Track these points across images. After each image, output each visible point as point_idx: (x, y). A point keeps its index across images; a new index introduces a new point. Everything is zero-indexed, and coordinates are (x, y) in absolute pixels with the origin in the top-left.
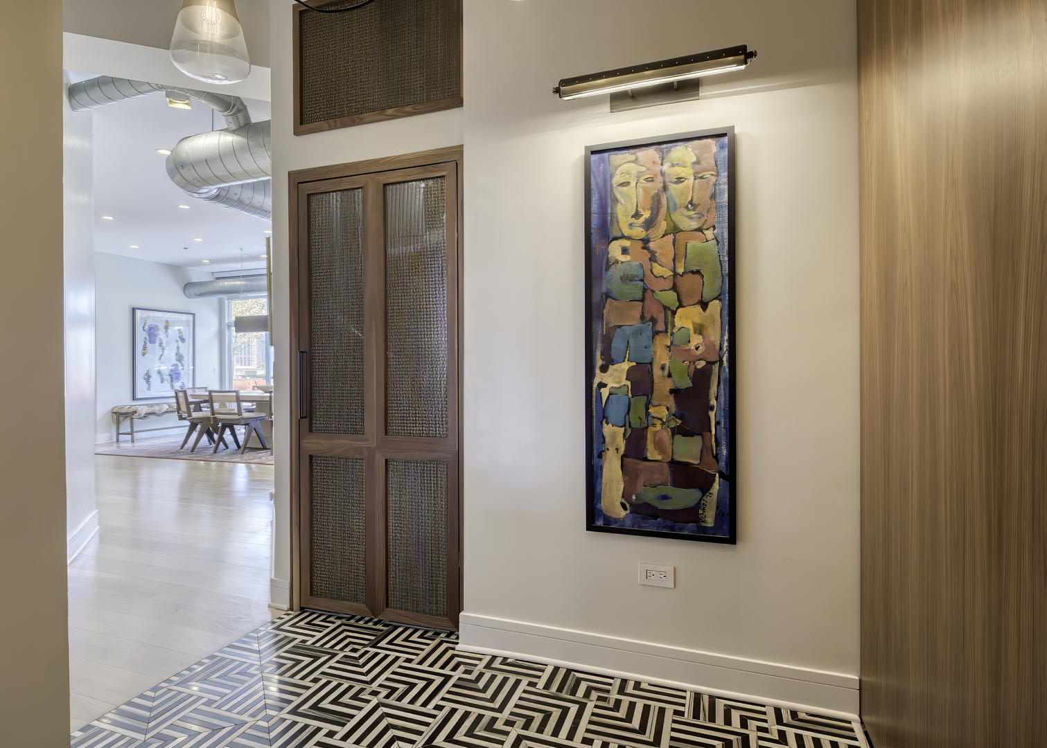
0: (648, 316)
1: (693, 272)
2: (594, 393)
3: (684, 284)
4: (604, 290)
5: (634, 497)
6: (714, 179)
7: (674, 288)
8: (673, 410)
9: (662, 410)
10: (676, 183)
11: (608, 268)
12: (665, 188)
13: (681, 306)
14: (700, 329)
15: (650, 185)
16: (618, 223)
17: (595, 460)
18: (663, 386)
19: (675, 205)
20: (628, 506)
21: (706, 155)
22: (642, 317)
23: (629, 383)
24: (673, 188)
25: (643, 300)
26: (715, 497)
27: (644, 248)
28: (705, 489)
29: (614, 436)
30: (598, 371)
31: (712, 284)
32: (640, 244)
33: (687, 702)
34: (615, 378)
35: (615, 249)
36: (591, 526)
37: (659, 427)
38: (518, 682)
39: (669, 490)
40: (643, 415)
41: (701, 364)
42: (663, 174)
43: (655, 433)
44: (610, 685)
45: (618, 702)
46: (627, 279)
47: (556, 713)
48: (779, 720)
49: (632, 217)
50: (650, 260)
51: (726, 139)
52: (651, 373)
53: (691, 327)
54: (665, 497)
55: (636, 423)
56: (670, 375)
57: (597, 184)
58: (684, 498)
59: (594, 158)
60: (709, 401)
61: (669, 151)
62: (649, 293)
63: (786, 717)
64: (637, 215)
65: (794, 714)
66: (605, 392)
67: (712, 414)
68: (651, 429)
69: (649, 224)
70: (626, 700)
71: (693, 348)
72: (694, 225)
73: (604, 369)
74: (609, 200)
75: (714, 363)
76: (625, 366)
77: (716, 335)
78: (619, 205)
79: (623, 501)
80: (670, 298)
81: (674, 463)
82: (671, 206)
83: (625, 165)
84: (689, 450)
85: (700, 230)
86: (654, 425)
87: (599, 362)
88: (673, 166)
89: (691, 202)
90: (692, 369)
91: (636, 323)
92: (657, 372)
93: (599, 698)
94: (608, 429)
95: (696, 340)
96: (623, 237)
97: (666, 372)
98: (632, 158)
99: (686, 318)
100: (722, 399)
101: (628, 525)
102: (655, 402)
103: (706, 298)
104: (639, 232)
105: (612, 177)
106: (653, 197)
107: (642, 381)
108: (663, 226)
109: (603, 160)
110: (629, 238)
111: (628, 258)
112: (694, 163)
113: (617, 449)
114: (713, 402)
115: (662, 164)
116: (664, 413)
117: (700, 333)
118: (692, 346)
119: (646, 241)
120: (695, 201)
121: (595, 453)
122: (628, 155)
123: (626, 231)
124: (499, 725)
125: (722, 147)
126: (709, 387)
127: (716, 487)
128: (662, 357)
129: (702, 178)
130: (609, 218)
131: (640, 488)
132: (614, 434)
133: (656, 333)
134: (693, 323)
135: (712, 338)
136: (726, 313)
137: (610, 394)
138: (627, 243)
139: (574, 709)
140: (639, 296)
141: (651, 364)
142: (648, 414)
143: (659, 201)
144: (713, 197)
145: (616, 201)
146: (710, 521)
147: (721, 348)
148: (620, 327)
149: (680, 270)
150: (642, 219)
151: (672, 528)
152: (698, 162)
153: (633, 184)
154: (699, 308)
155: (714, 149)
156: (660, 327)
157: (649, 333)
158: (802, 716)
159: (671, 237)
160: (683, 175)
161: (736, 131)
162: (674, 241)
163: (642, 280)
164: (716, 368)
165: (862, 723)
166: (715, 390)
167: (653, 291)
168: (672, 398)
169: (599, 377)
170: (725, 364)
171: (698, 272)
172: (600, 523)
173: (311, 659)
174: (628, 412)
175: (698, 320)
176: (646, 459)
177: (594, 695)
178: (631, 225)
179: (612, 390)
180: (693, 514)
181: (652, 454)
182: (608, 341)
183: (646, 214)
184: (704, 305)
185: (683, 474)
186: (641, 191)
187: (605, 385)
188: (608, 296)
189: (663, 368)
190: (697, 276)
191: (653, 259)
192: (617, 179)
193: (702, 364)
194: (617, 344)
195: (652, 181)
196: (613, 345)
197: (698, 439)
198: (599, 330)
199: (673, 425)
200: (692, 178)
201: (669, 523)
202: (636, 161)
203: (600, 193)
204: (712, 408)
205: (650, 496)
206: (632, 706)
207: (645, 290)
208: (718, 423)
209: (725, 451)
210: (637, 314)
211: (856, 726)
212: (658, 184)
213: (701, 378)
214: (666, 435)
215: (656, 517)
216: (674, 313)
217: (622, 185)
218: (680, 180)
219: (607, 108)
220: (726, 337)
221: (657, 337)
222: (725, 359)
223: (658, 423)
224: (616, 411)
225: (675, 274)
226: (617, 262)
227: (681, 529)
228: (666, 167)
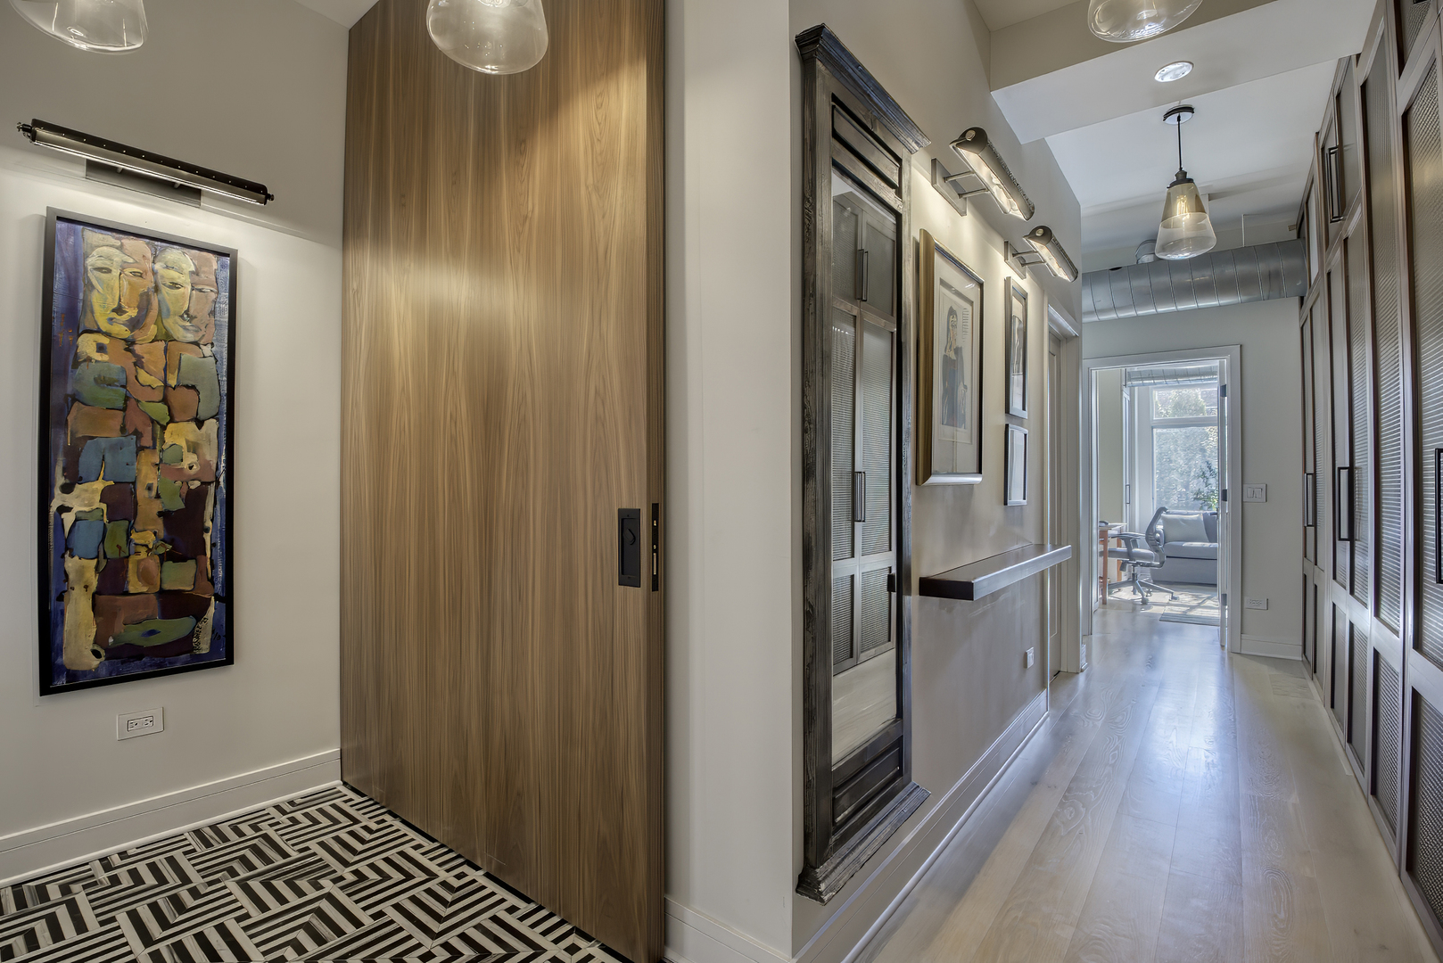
0: (130, 429)
1: (187, 387)
2: (52, 520)
3: (178, 398)
4: (69, 390)
5: (111, 640)
6: (213, 296)
7: (165, 400)
8: (162, 534)
9: (148, 535)
10: (170, 287)
11: (76, 364)
12: (157, 289)
13: (172, 421)
14: (194, 448)
15: (135, 279)
16: (92, 312)
17: (53, 605)
18: (149, 508)
19: (168, 310)
20: (103, 653)
21: (205, 269)
22: (123, 429)
23: (104, 506)
24: (165, 290)
25: (124, 410)
26: (210, 621)
27: (127, 350)
28: (199, 615)
29: (81, 572)
30: (57, 491)
31: (210, 401)
32: (123, 345)
33: (191, 841)
34: (84, 500)
35: (87, 344)
36: (47, 688)
37: (143, 555)
39: (158, 623)
40: (123, 543)
41: (195, 485)
42: (154, 273)
43: (139, 562)
44: (90, 870)
45: (113, 879)
46: (103, 381)
47: (39, 926)
48: (284, 813)
49: (114, 311)
50: (135, 364)
51: (227, 260)
52: (134, 493)
53: (184, 444)
54: (152, 632)
55: (112, 553)
56: (158, 496)
57: (63, 257)
58: (176, 628)
59: (61, 225)
60: (203, 522)
61: (163, 250)
62: (132, 403)
63: (288, 808)
64: (119, 310)
65: (291, 803)
66: (68, 519)
67: (207, 537)
68: (133, 559)
69: (135, 324)
71: (186, 466)
72: (190, 337)
73: (67, 489)
74: (81, 284)
75: (209, 483)
76: (99, 485)
77: (211, 454)
78: (95, 293)
79: (96, 648)
80: (160, 411)
81: (163, 594)
82: (164, 310)
83: (105, 248)
84: (180, 577)
85: (196, 344)
86: (137, 553)
87: (60, 480)
88: (167, 267)
89: (187, 312)
90: (185, 490)
91: (115, 436)
92: (141, 493)
93: (85, 887)
94: (71, 564)
95: (190, 459)
96: (99, 331)
97: (154, 493)
98: (118, 243)
99: (179, 435)
100: (218, 520)
101: (104, 674)
102: (137, 527)
103: (202, 415)
104: (121, 330)
105: (86, 256)
106: (141, 295)
107: (121, 502)
108: (152, 330)
109: (75, 233)
110: (107, 334)
111: (105, 358)
112: (192, 273)
113: (86, 587)
114: (209, 524)
115: (154, 262)
116: (150, 539)
117: (194, 452)
118: (185, 465)
119: (130, 344)
120: (191, 312)
121: (53, 595)
122: (110, 238)
123: (104, 326)
125: (223, 266)
126: (204, 509)
127: (211, 610)
128: (147, 474)
129: (200, 290)
130: (80, 305)
131: (119, 627)
132: (82, 570)
133: (140, 449)
134: (187, 441)
135: (208, 458)
136: (223, 432)
137: (76, 520)
138: (105, 341)
139: (60, 910)
140: (120, 404)
141: (134, 483)
142: (129, 541)
143: (149, 302)
144: (213, 313)
145: (90, 286)
146: (204, 647)
147: (217, 469)
148: (92, 438)
149: (173, 382)
150: (125, 317)
151: (160, 665)
152: (196, 273)
153: (116, 272)
154: (193, 425)
155: (215, 266)
156: (147, 441)
157: (133, 448)
158: (297, 801)
159: (162, 345)
160: (179, 281)
161: (240, 255)
162: (166, 350)
163: (124, 387)
164: (212, 489)
165: (345, 784)
166: (211, 513)
167: (138, 401)
168: (160, 521)
169: (58, 499)
170: (222, 484)
171: (193, 387)
172: (62, 682)
174: (103, 541)
175: (192, 438)
176: (127, 593)
177: (76, 888)
178: (111, 319)
179: (79, 515)
180: (185, 644)
181: (135, 585)
182: (73, 456)
183: (132, 313)
184: (200, 423)
185: (175, 604)
186: (125, 283)
187: (69, 509)
188: (75, 398)
189: (149, 488)
190: (192, 392)
191: (139, 363)
192: (92, 261)
193: (197, 484)
194: (88, 459)
195: (141, 276)
196: (82, 460)
197: (191, 563)
198: (61, 440)
199: (161, 551)
200: (190, 288)
201: (157, 660)
202: (121, 248)
203: (67, 271)
204: (207, 530)
205: (134, 635)
206: (133, 873)
207: (127, 398)
208: (213, 545)
209: (221, 573)
210: (116, 422)
211: (340, 788)
212: (148, 283)
213: (195, 500)
214: (153, 564)
215: (140, 658)
216: (164, 428)
217: (100, 269)
218: (175, 285)
219: (82, 170)
220: (223, 458)
221: (143, 454)
222: (221, 479)
223: (143, 551)
224: (87, 539)
225: (166, 386)
226: (89, 359)
227: (175, 663)
228: (158, 266)
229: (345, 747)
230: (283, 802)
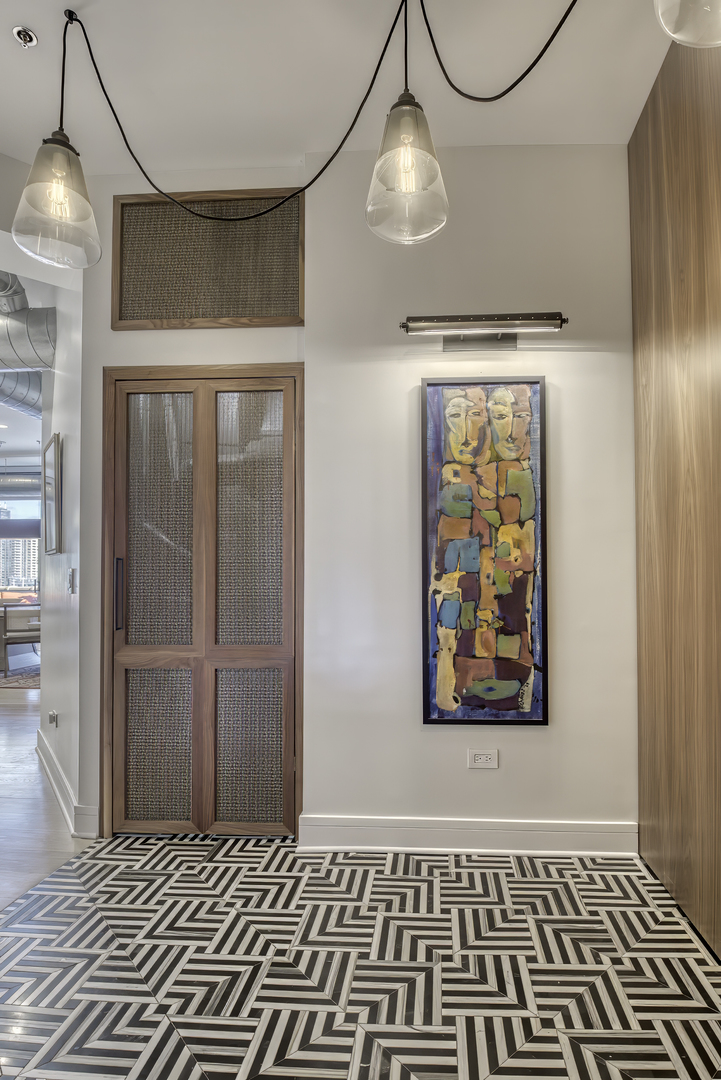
0: (475, 532)
1: (512, 495)
2: (429, 600)
3: (506, 505)
4: (438, 507)
5: (465, 691)
6: (529, 418)
7: (497, 508)
8: (497, 613)
9: (488, 613)
10: (499, 419)
11: (442, 487)
12: (489, 422)
13: (502, 524)
14: (518, 544)
15: (477, 418)
16: (450, 448)
17: (431, 659)
18: (488, 593)
19: (498, 437)
20: (459, 699)
21: (523, 398)
22: (471, 532)
23: (460, 590)
24: (495, 422)
25: (471, 518)
26: (531, 686)
27: (472, 472)
28: (523, 681)
29: (447, 637)
30: (432, 579)
31: (528, 506)
32: (469, 469)
33: (513, 865)
34: (447, 587)
35: (447, 472)
36: (427, 720)
37: (485, 629)
38: (366, 873)
39: (494, 682)
40: (472, 619)
41: (519, 574)
42: (488, 410)
43: (482, 633)
44: (447, 861)
45: (458, 875)
46: (458, 498)
47: (410, 893)
48: (585, 868)
49: (463, 444)
50: (478, 482)
51: (538, 387)
52: (478, 580)
53: (511, 542)
54: (491, 689)
55: (466, 626)
56: (494, 583)
57: (432, 413)
58: (506, 688)
59: (430, 390)
60: (525, 605)
61: (493, 390)
62: (476, 512)
63: (589, 864)
64: (466, 443)
65: (593, 860)
66: (439, 598)
67: (528, 616)
68: (479, 630)
69: (476, 452)
70: (464, 872)
71: (513, 559)
72: (514, 455)
73: (438, 577)
75: (530, 573)
76: (457, 575)
77: (531, 549)
78: (451, 434)
79: (456, 695)
80: (493, 516)
81: (497, 659)
82: (495, 438)
83: (456, 399)
84: (510, 647)
85: (518, 460)
86: (481, 627)
87: (434, 571)
88: (496, 404)
89: (510, 436)
90: (512, 578)
91: (466, 538)
92: (483, 580)
93: (442, 874)
94: (441, 631)
95: (516, 553)
96: (454, 461)
97: (491, 581)
98: (463, 393)
99: (507, 535)
100: (536, 603)
101: (459, 716)
102: (481, 606)
103: (523, 518)
104: (468, 458)
105: (445, 409)
106: (480, 429)
107: (470, 588)
108: (488, 454)
109: (437, 392)
110: (459, 463)
111: (458, 480)
112: (513, 404)
113: (450, 649)
114: (529, 606)
115: (487, 402)
116: (489, 616)
117: (518, 548)
118: (512, 558)
119: (474, 467)
120: (513, 436)
121: (431, 655)
122: (458, 391)
123: (457, 456)
124: (363, 912)
125: (535, 393)
126: (526, 594)
127: (532, 678)
128: (487, 567)
129: (519, 416)
130: (443, 444)
131: (470, 683)
132: (447, 636)
133: (482, 547)
134: (513, 539)
135: (528, 552)
136: (539, 530)
137: (444, 600)
138: (458, 467)
139: (424, 887)
140: (468, 514)
141: (478, 573)
142: (476, 617)
143: (485, 434)
144: (528, 433)
145: (448, 429)
146: (527, 707)
147: (535, 561)
148: (452, 540)
149: (502, 493)
150: (470, 448)
151: (496, 716)
152: (515, 403)
153: (463, 416)
154: (517, 526)
155: (529, 394)
156: (486, 541)
157: (477, 546)
158: (599, 861)
159: (495, 464)
160: (504, 412)
161: (547, 380)
162: (497, 467)
163: (470, 500)
164: (531, 576)
165: (641, 858)
167: (480, 510)
168: (496, 602)
169: (434, 585)
170: (539, 574)
171: (516, 495)
172: (435, 716)
173: (146, 884)
174: (459, 616)
175: (516, 536)
176: (474, 657)
177: (437, 872)
178: (461, 451)
179: (446, 597)
180: (513, 702)
181: (479, 651)
182: (442, 553)
183: (474, 444)
184: (521, 524)
185: (507, 669)
186: (469, 422)
187: (439, 592)
188: (441, 512)
189: (488, 577)
190: (516, 499)
191: (480, 482)
192: (449, 411)
193: (521, 573)
194: (450, 556)
195: (479, 415)
196: (446, 556)
197: (517, 637)
198: (434, 543)
199: (497, 626)
200: (511, 416)
201: (494, 711)
202: (465, 396)
203: (434, 421)
204: (528, 611)
205: (478, 689)
206: (471, 876)
207: (473, 509)
208: (533, 623)
209: (538, 647)
210: (467, 529)
211: (637, 861)
212: (484, 419)
213: (519, 585)
214: (491, 635)
215: (483, 707)
216: (497, 529)
217: (453, 416)
218: (501, 417)
219: (440, 347)
220: (539, 551)
221: (483, 550)
222: (538, 569)
223: (485, 624)
224: (449, 615)
225: (498, 496)
226: (449, 483)
227: (504, 716)
228: (490, 404)
229: (642, 823)
230: (586, 857)
